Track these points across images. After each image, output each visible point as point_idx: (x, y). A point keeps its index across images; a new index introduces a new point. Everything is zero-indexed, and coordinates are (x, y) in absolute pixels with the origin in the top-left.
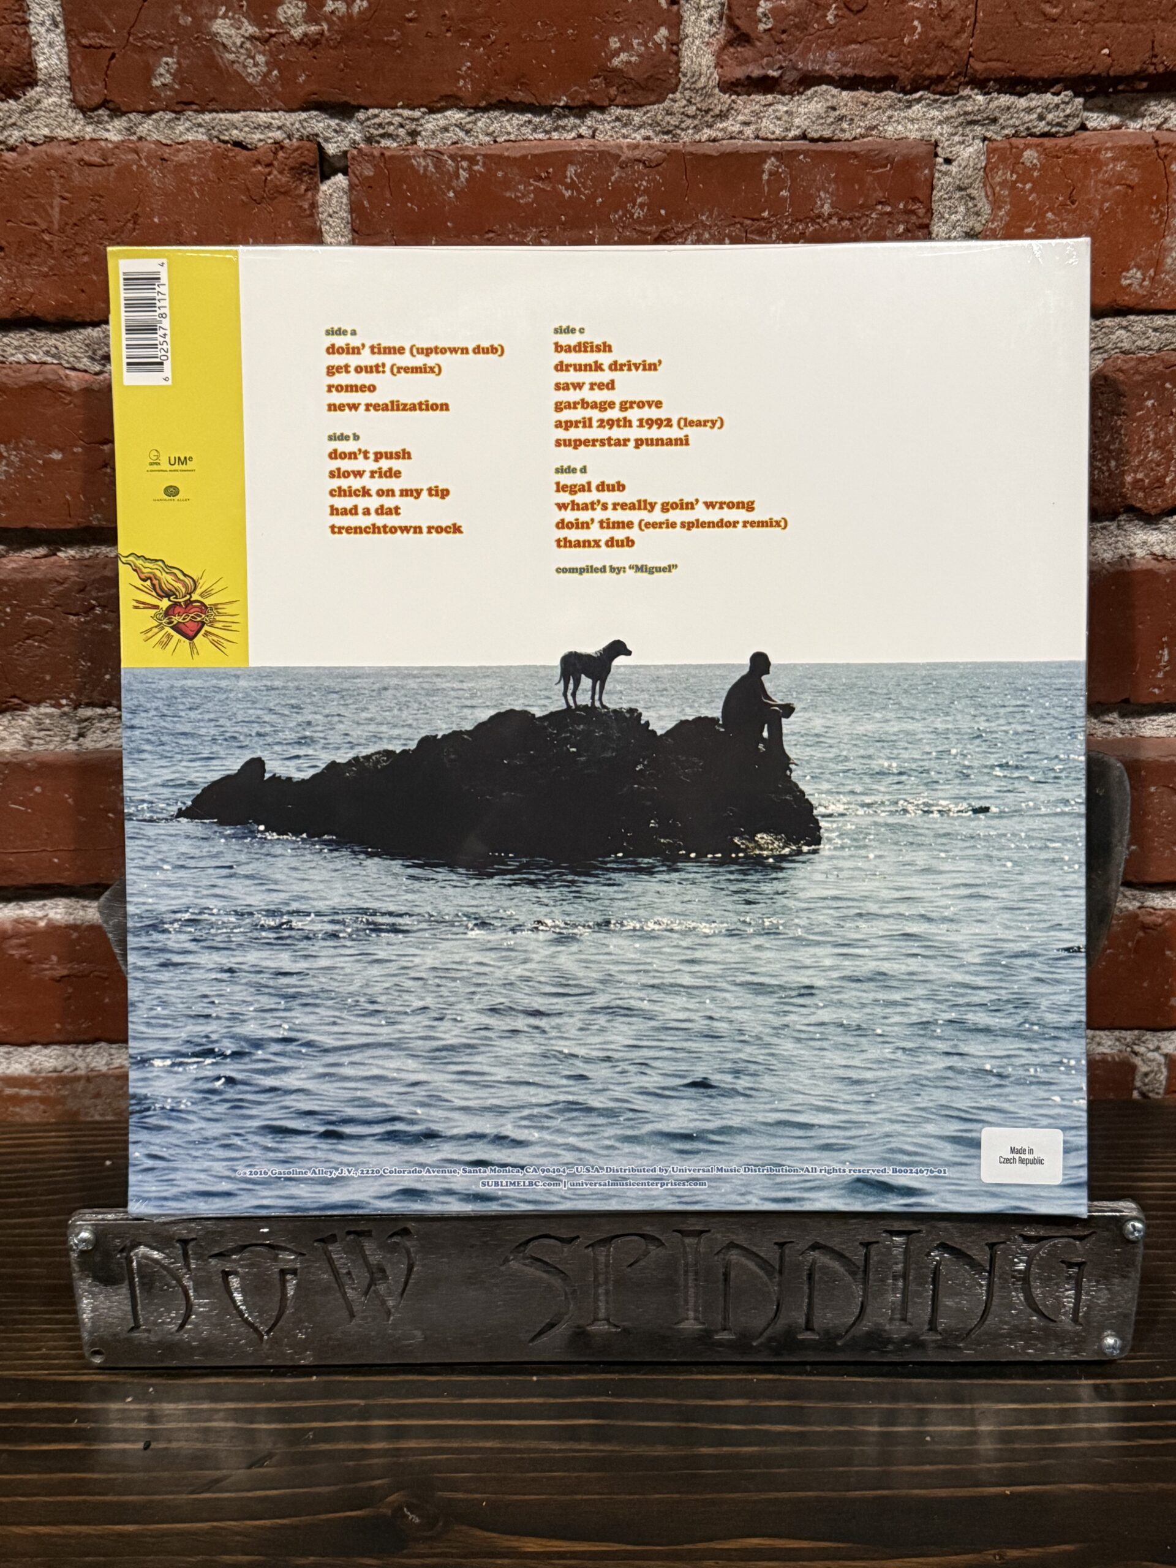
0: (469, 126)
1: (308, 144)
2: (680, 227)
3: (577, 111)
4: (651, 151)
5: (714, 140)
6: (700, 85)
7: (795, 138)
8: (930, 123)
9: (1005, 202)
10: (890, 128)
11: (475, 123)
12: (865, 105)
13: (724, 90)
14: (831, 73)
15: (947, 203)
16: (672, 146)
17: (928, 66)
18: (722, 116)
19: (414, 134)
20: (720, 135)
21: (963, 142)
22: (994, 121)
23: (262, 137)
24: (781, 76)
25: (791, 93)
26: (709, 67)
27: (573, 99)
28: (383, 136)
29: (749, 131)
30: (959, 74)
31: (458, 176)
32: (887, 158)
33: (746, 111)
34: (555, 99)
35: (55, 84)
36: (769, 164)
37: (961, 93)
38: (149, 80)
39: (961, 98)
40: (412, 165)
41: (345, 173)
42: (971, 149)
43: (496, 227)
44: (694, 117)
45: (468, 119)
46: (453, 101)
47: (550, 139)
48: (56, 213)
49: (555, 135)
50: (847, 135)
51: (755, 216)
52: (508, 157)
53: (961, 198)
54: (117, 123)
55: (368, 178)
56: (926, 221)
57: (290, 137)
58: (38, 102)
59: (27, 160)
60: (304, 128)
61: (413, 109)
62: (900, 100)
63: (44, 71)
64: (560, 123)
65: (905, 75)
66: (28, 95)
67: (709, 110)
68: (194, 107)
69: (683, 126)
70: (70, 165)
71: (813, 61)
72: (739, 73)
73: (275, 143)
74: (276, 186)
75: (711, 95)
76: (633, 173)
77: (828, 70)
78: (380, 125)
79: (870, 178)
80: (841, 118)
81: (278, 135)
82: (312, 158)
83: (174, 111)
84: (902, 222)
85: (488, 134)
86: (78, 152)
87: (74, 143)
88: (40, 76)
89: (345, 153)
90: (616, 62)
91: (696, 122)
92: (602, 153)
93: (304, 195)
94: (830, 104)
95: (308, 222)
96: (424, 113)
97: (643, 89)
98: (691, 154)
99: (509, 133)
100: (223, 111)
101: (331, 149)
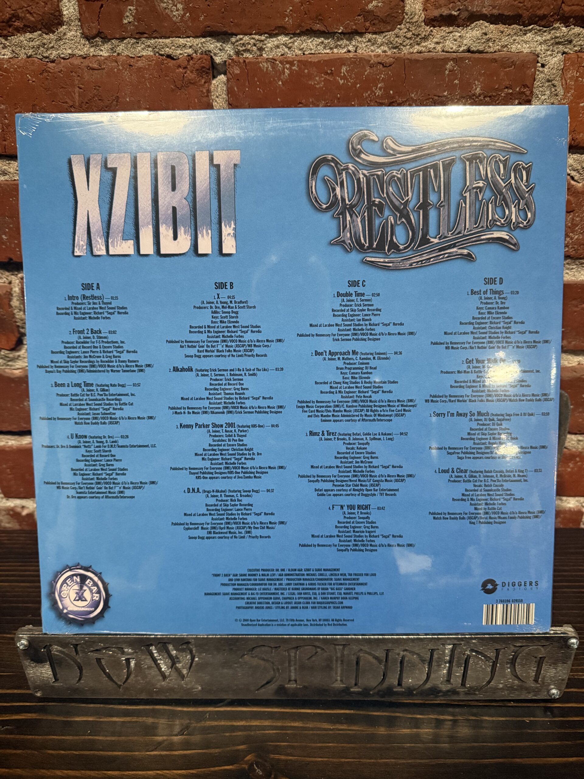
0: (290, 45)
1: (206, 57)
2: (400, 100)
3: (347, 36)
4: (386, 58)
5: (421, 52)
6: (414, 20)
7: (463, 52)
8: (535, 44)
9: (571, 89)
10: (514, 46)
11: (293, 43)
12: (502, 32)
13: (426, 24)
14: (486, 12)
15: (541, 89)
16: (398, 55)
17: (539, 9)
18: (425, 38)
19: (261, 49)
20: (424, 49)
21: (551, 55)
22: (570, 42)
23: (181, 52)
24: (458, 15)
25: (463, 26)
26: (420, 10)
27: (346, 28)
28: (244, 51)
29: (439, 47)
30: (555, 14)
31: (284, 73)
32: (512, 62)
33: (438, 36)
34: (336, 28)
35: (73, 24)
36: (449, 66)
37: (555, 26)
38: (121, 20)
39: (554, 29)
40: (260, 67)
41: (225, 74)
42: (556, 59)
43: (303, 101)
44: (410, 38)
45: (290, 41)
46: (282, 30)
47: (333, 53)
48: (77, 96)
49: (335, 51)
50: (492, 50)
51: (441, 95)
52: (311, 62)
53: (548, 86)
54: (106, 46)
55: (237, 74)
56: (530, 98)
57: (196, 52)
58: (65, 34)
59: (61, 67)
60: (204, 47)
61: (261, 35)
62: (521, 30)
63: (67, 16)
64: (339, 43)
65: (526, 14)
66: (59, 31)
67: (419, 34)
68: (146, 35)
69: (404, 44)
70: (82, 70)
71: (477, 6)
72: (436, 13)
73: (188, 56)
74: (189, 80)
75: (420, 27)
76: (377, 70)
77: (484, 11)
78: (243, 44)
79: (502, 74)
80: (489, 40)
81: (190, 51)
82: (207, 64)
83: (135, 38)
84: (517, 99)
85: (300, 50)
86: (86, 62)
87: (85, 58)
88: (65, 19)
89: (225, 62)
90: (370, 6)
91: (412, 41)
92: (361, 59)
93: (204, 85)
94: (484, 31)
95: (205, 99)
96: (267, 37)
97: (384, 22)
98: (409, 59)
99: (311, 49)
100: (161, 38)
101: (218, 60)
